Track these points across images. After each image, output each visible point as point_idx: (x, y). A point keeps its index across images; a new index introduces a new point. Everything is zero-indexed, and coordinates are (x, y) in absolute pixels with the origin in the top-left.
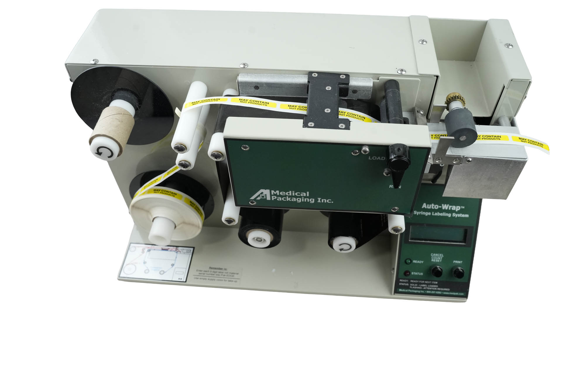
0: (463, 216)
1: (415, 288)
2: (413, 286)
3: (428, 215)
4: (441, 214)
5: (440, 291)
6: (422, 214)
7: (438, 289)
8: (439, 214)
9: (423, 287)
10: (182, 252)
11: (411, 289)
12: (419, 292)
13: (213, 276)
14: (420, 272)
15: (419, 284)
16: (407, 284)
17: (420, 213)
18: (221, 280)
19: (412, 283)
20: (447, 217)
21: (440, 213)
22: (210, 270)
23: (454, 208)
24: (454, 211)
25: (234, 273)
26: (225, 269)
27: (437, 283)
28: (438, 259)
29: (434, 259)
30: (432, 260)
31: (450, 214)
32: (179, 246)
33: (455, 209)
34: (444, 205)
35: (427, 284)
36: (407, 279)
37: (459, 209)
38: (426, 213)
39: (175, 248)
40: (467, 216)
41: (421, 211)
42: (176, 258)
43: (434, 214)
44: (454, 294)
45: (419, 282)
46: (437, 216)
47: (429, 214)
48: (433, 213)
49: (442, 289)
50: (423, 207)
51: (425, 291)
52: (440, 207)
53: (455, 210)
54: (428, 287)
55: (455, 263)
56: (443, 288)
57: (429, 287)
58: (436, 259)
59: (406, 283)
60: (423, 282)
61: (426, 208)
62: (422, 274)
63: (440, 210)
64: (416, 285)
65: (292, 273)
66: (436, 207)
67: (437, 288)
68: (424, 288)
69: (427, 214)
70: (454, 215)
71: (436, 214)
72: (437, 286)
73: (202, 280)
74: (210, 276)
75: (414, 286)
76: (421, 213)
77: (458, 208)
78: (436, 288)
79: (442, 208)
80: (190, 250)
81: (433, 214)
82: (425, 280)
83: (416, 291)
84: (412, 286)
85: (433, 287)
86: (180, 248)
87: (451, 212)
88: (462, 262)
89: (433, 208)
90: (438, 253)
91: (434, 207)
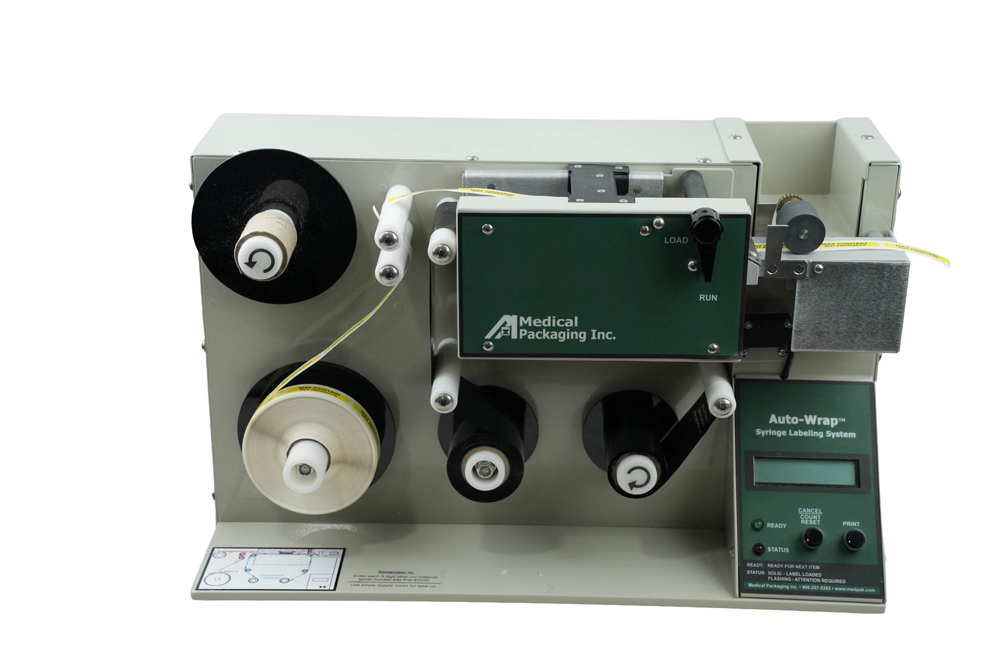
0: (846, 435)
1: (779, 579)
2: (773, 577)
3: (782, 435)
4: (805, 434)
5: (828, 584)
6: (770, 434)
7: (823, 580)
8: (802, 432)
9: (793, 577)
10: (320, 555)
11: (771, 582)
12: (787, 587)
13: (387, 581)
14: (784, 546)
15: (784, 570)
16: (763, 573)
17: (767, 431)
18: (403, 586)
19: (771, 569)
20: (817, 438)
21: (803, 430)
22: (380, 575)
23: (826, 421)
24: (828, 428)
25: (429, 577)
26: (411, 573)
27: (818, 568)
28: (813, 519)
29: (805, 519)
30: (803, 522)
31: (822, 433)
32: (314, 549)
33: (828, 424)
34: (808, 417)
35: (800, 571)
36: (759, 562)
37: (836, 423)
38: (778, 431)
39: (307, 550)
40: (853, 435)
41: (768, 429)
42: (311, 562)
43: (793, 433)
44: (856, 590)
45: (784, 566)
46: (798, 437)
47: (784, 433)
48: (790, 431)
49: (831, 581)
50: (771, 422)
51: (798, 587)
52: (802, 420)
53: (830, 425)
54: (802, 577)
55: (846, 525)
56: (833, 578)
57: (806, 577)
58: (809, 519)
59: (759, 569)
60: (792, 566)
61: (776, 422)
62: (787, 550)
63: (803, 426)
64: (779, 573)
65: (540, 574)
66: (795, 421)
67: (821, 578)
68: (796, 579)
69: (780, 434)
70: (829, 434)
71: (796, 434)
72: (820, 575)
73: (367, 587)
74: (382, 581)
75: (777, 576)
76: (768, 433)
77: (834, 422)
78: (819, 578)
79: (805, 422)
80: (338, 553)
81: (790, 434)
82: (795, 564)
83: (781, 587)
84: (771, 576)
85: (814, 578)
86: (315, 550)
87: (824, 428)
88: (858, 523)
89: (788, 422)
90: (810, 507)
91: (790, 420)
